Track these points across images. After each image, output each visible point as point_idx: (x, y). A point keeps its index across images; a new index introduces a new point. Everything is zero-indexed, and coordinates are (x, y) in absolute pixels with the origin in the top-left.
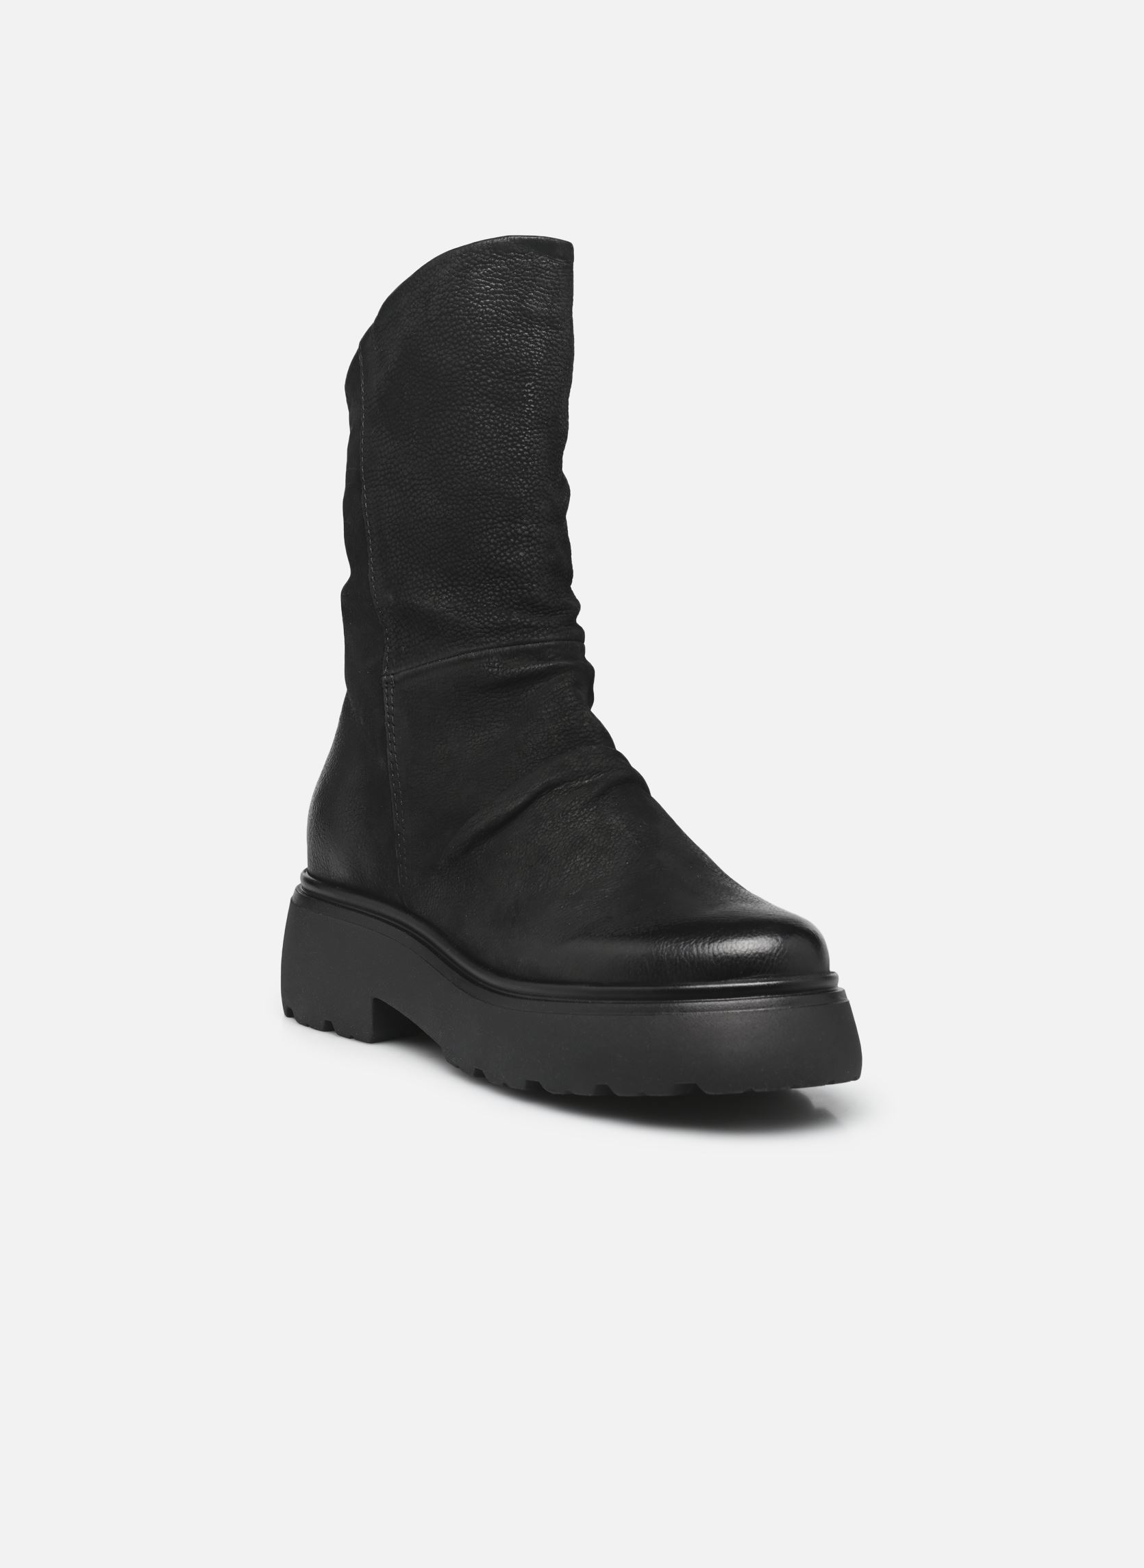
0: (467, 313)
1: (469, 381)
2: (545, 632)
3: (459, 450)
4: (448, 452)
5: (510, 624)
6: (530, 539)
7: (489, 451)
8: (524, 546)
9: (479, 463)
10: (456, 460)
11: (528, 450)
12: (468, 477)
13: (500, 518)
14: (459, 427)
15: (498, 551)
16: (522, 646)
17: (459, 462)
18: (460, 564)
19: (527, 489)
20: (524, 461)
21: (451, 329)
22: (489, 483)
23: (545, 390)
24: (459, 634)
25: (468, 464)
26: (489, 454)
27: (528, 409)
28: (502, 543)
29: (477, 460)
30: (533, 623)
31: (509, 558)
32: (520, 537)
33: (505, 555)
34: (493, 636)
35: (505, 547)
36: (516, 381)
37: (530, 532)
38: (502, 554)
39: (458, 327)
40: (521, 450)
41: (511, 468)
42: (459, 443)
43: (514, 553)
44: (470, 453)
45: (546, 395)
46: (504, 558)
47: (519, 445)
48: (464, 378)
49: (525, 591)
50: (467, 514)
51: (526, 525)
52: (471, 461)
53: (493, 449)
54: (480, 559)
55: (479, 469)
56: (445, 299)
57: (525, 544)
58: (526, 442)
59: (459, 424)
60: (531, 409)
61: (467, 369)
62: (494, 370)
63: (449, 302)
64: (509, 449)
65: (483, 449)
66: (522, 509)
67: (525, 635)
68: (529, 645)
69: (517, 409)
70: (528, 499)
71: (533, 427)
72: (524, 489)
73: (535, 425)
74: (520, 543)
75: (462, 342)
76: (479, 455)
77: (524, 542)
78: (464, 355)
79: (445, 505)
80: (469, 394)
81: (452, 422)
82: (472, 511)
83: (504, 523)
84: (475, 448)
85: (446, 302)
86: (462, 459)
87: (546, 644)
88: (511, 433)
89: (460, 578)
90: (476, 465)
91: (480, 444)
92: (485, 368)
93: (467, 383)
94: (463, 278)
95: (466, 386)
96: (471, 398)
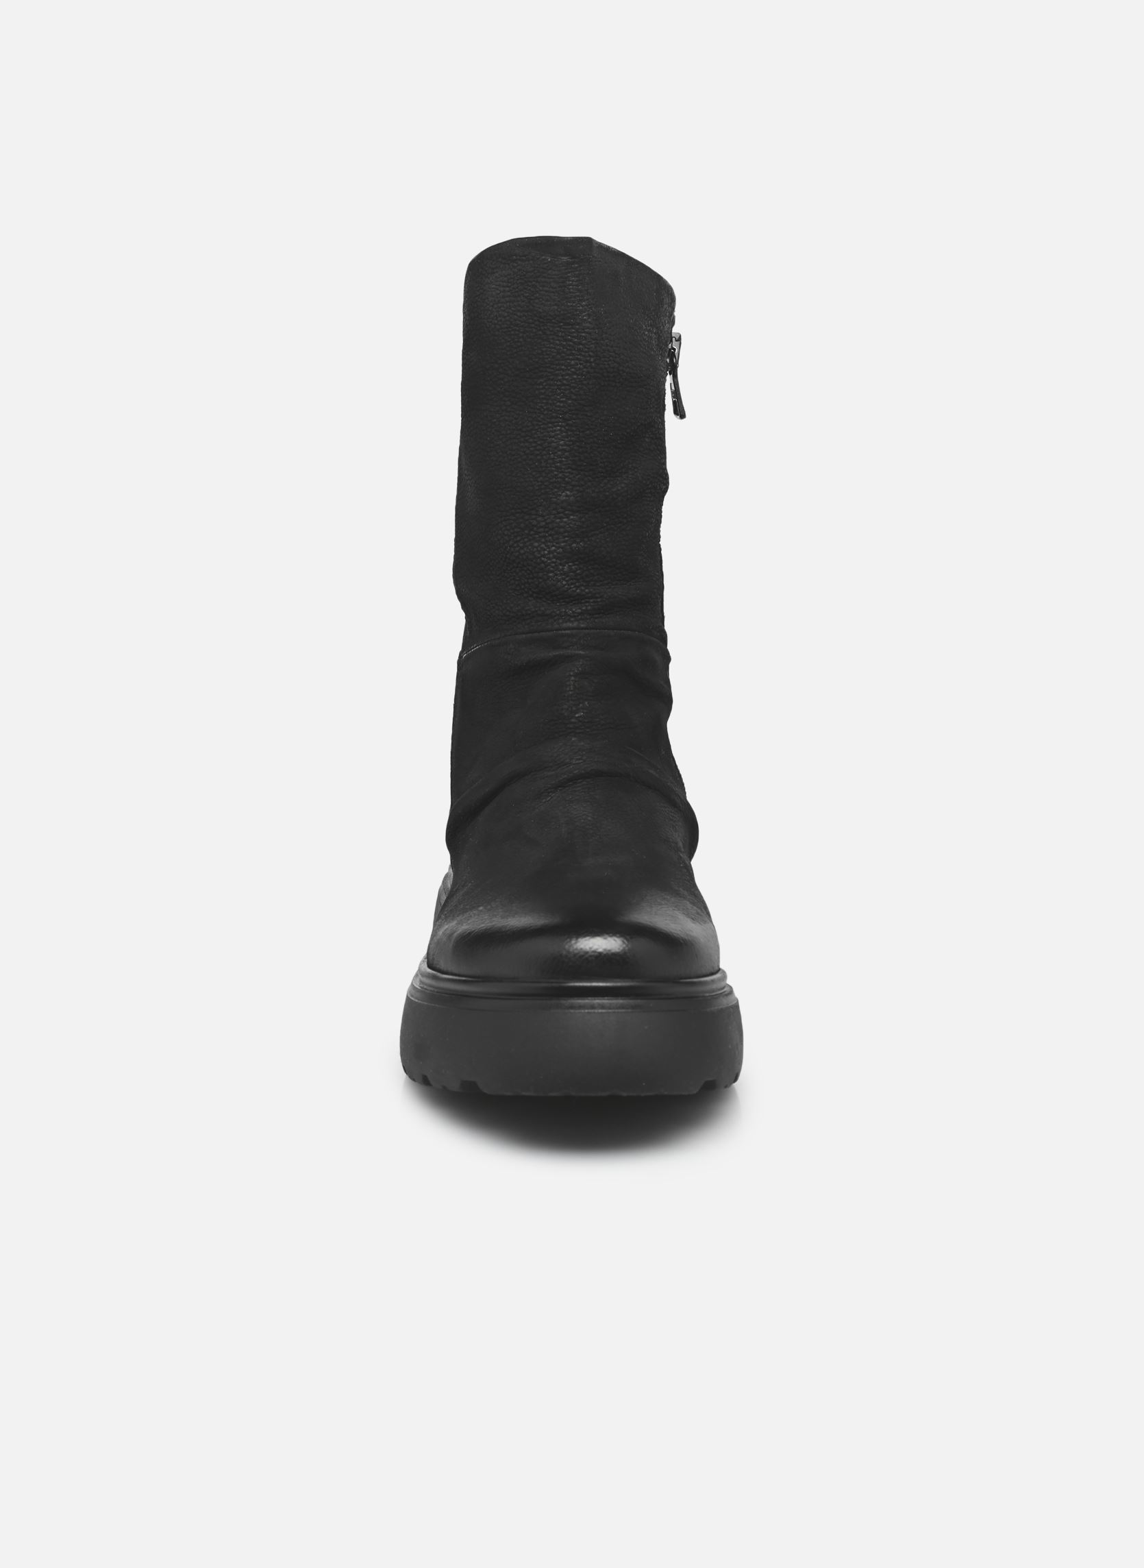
2: (561, 621)
5: (524, 612)
6: (547, 529)
8: (540, 537)
11: (541, 445)
13: (513, 511)
15: (511, 543)
16: (536, 634)
19: (541, 482)
20: (538, 455)
23: (558, 385)
27: (540, 405)
28: (516, 534)
30: (548, 612)
31: (522, 548)
32: (535, 529)
33: (518, 546)
34: (510, 624)
35: (518, 538)
37: (547, 524)
38: (515, 545)
40: (534, 445)
41: (524, 463)
43: (528, 543)
45: (560, 389)
46: (517, 549)
47: (531, 440)
49: (540, 580)
51: (543, 516)
53: (507, 445)
57: (541, 535)
58: (539, 437)
60: (543, 405)
64: (522, 444)
66: (536, 501)
67: (539, 623)
68: (543, 633)
70: (543, 491)
71: (546, 422)
72: (538, 482)
73: (549, 420)
74: (535, 534)
77: (540, 533)
83: (518, 515)
87: (560, 632)
88: (524, 430)
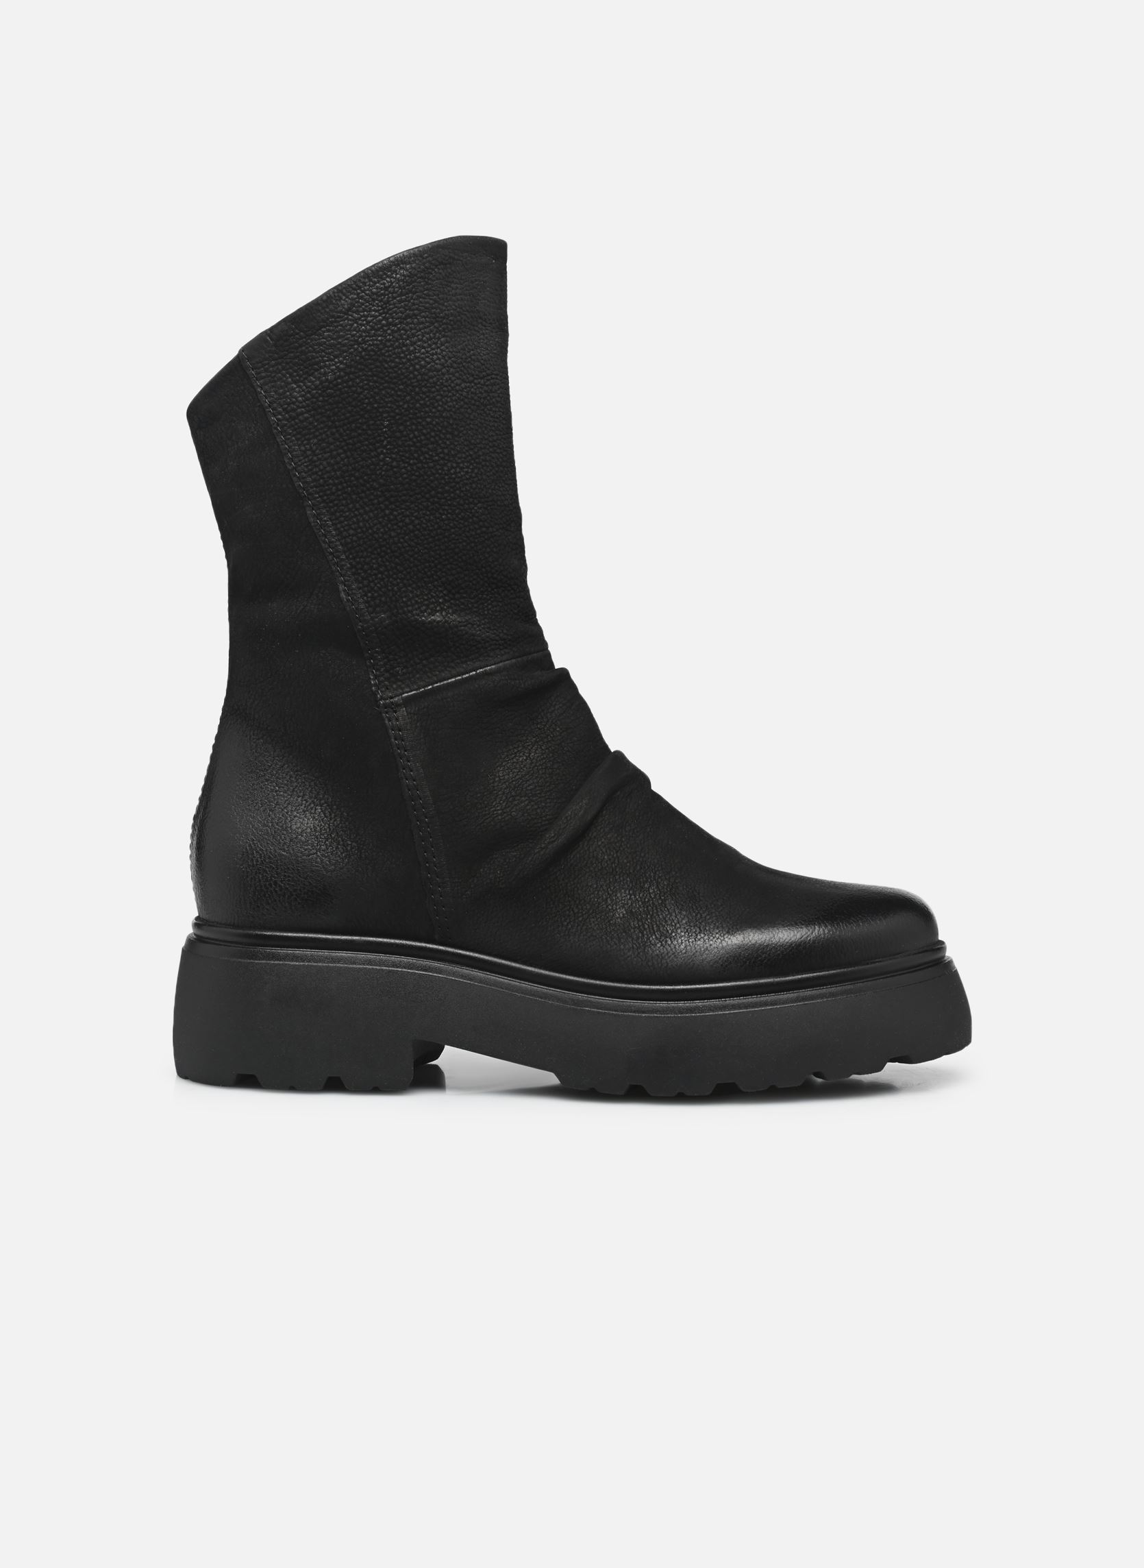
0: (434, 315)
1: (446, 386)
3: (447, 458)
4: (433, 461)
7: (477, 458)
9: (470, 471)
10: (446, 468)
12: (461, 485)
14: (444, 434)
17: (449, 470)
18: (462, 576)
21: (419, 333)
22: (483, 490)
24: (474, 648)
25: (460, 472)
26: (477, 460)
29: (468, 467)
34: (506, 648)
36: (484, 385)
39: (427, 330)
42: (446, 451)
44: (459, 461)
48: (442, 384)
50: (466, 523)
52: (462, 468)
53: (479, 456)
54: (484, 570)
55: (471, 476)
56: (409, 301)
59: (444, 431)
61: (444, 374)
62: (465, 374)
63: (414, 304)
65: (471, 455)
69: (489, 414)
75: (433, 346)
76: (468, 462)
78: (439, 359)
79: (438, 515)
80: (449, 400)
81: (436, 429)
82: (471, 520)
84: (464, 455)
85: (410, 304)
86: (452, 467)
89: (461, 591)
90: (467, 472)
91: (467, 451)
92: (458, 372)
93: (445, 389)
94: (426, 280)
95: (444, 391)
96: (451, 404)
